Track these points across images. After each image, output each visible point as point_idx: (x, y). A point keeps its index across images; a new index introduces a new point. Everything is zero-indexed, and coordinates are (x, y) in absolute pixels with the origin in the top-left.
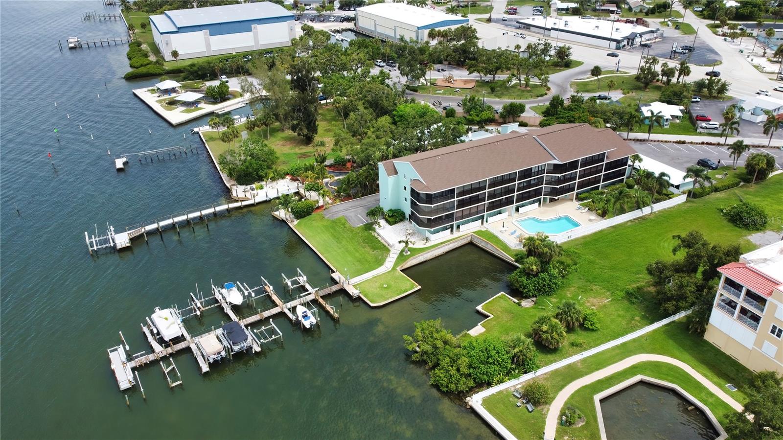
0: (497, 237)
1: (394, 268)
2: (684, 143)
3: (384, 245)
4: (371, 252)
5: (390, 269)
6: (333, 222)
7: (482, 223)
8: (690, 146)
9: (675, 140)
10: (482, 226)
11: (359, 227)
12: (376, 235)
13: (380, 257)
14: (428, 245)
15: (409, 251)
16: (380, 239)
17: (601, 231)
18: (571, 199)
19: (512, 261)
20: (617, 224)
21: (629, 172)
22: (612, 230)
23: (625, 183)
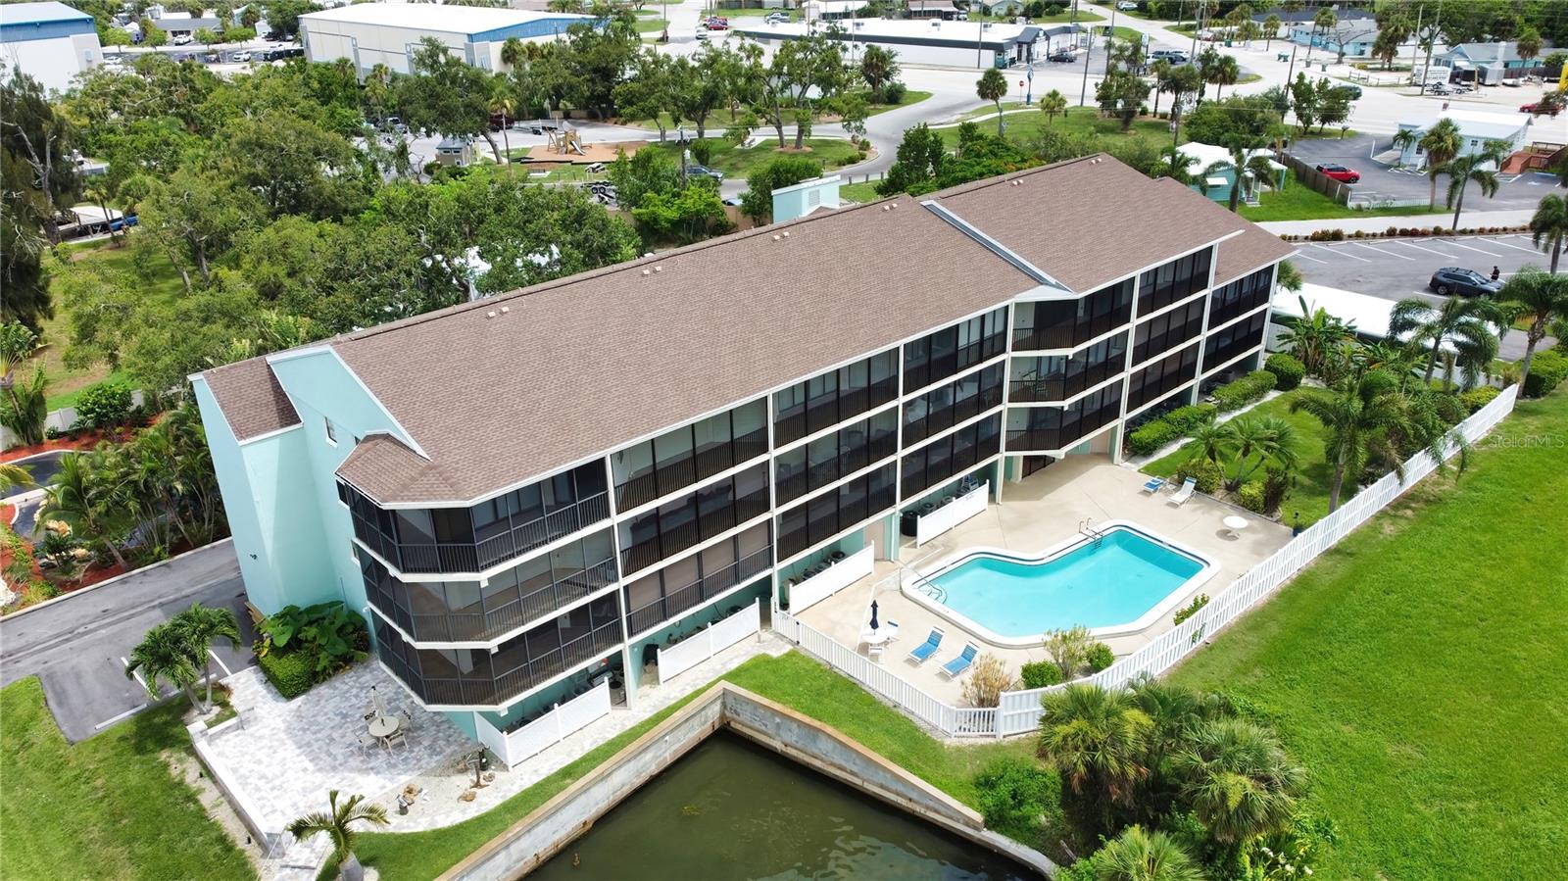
0: (851, 686)
2: (1337, 236)
3: (222, 839)
7: (766, 618)
8: (1355, 242)
9: (1310, 234)
10: (766, 635)
11: (101, 739)
12: (192, 777)
14: (489, 799)
15: (365, 863)
16: (208, 798)
17: (1304, 581)
18: (1107, 456)
19: (969, 822)
20: (1350, 539)
21: (1269, 330)
22: (1343, 568)
23: (1268, 367)
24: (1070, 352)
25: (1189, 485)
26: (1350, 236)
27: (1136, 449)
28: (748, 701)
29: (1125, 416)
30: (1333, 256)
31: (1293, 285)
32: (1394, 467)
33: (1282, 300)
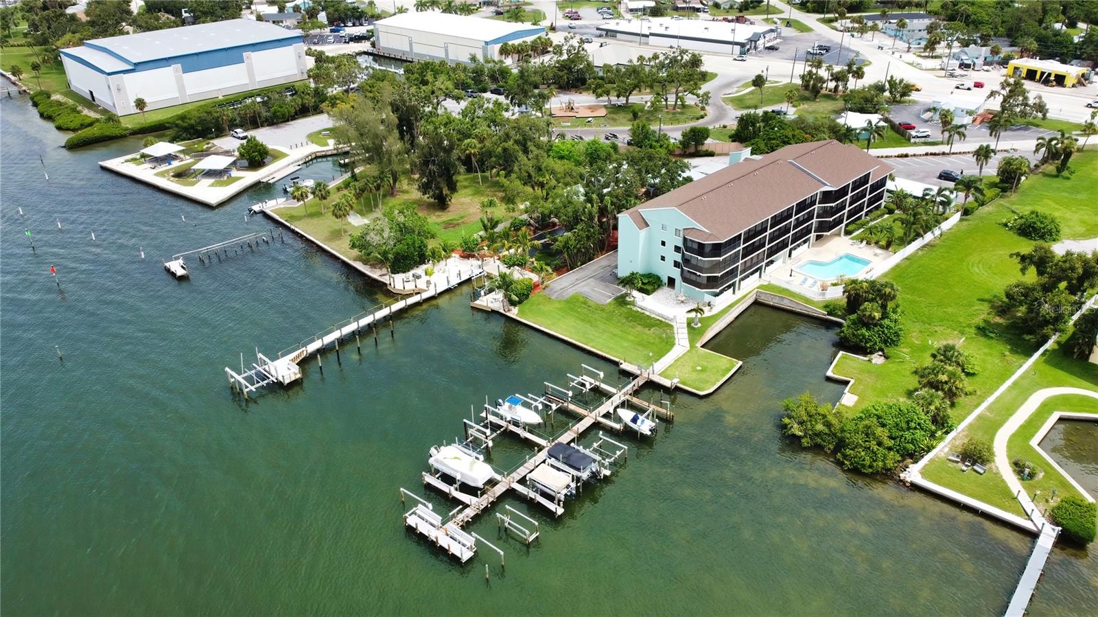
0: (787, 290)
1: (692, 347)
2: (906, 156)
3: (658, 320)
4: (647, 331)
5: (689, 349)
6: (568, 302)
7: (761, 275)
8: (913, 158)
9: (897, 154)
10: (761, 280)
11: (609, 304)
12: (639, 309)
13: (664, 335)
14: (715, 311)
16: (648, 313)
17: (897, 266)
18: (839, 235)
19: (823, 314)
20: (909, 255)
21: (886, 194)
22: (907, 262)
23: (885, 207)
24: (833, 205)
25: (864, 242)
26: (911, 156)
27: (848, 233)
28: (764, 293)
29: (845, 222)
30: (904, 164)
31: (893, 180)
32: (922, 236)
33: (890, 185)
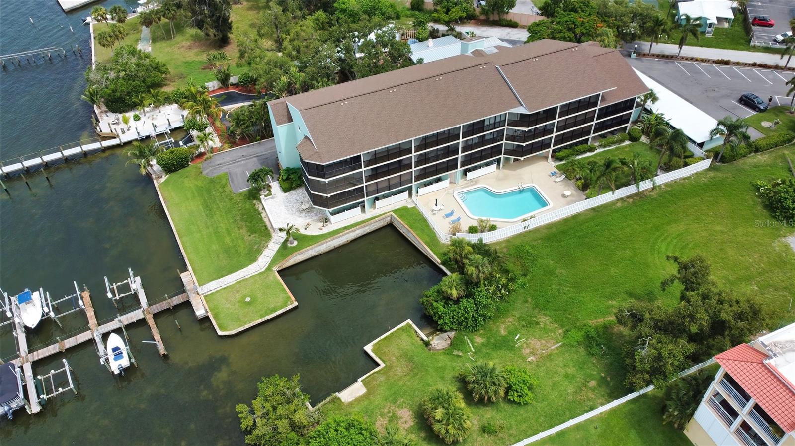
0: (425, 220)
1: (269, 269)
2: (727, 63)
3: (265, 226)
4: (247, 238)
5: (263, 270)
6: (212, 181)
7: (410, 196)
8: (735, 68)
9: (716, 59)
10: (409, 201)
11: (241, 194)
12: (260, 209)
13: (256, 247)
14: (326, 230)
15: (295, 239)
16: (263, 215)
17: (575, 217)
19: (438, 263)
20: (602, 206)
22: (591, 215)
23: (630, 132)
24: (526, 129)
25: (565, 175)
26: (733, 64)
27: (557, 158)
28: (396, 218)
29: (552, 148)
30: (718, 74)
32: (612, 190)
